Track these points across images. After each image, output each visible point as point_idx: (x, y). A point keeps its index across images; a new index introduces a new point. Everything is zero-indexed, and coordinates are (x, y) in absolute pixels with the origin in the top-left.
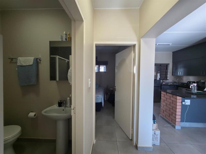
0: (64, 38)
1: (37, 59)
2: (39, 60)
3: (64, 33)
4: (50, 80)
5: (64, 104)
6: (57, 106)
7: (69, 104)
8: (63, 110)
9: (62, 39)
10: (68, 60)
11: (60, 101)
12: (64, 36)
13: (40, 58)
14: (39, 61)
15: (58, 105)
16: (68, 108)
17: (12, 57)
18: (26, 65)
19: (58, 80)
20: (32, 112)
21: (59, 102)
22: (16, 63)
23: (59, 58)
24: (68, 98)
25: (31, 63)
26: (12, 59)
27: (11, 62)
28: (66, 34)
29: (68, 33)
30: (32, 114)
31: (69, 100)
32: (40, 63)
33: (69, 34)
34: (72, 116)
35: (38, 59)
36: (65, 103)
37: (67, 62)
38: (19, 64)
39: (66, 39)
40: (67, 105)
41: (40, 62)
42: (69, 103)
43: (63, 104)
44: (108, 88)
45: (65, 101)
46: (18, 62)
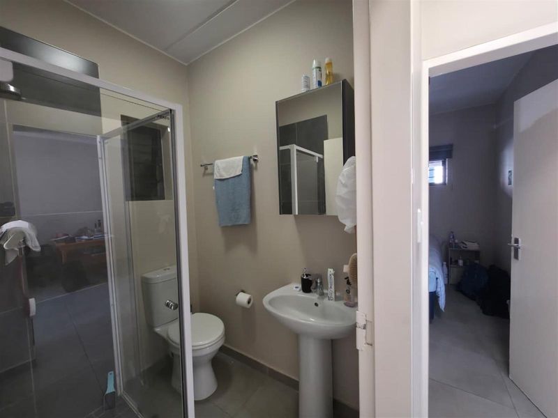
0: (315, 80)
1: (249, 158)
2: (255, 160)
3: (315, 64)
4: (280, 214)
5: (317, 285)
6: (298, 289)
7: (333, 289)
8: (316, 304)
9: (308, 86)
10: (321, 156)
11: (307, 275)
12: (315, 76)
13: (256, 156)
14: (254, 165)
15: (300, 286)
16: (331, 301)
17: (205, 162)
18: (228, 177)
19: (297, 213)
20: (243, 291)
21: (303, 279)
22: (212, 174)
23: (298, 151)
24: (329, 270)
25: (239, 172)
26: (205, 166)
27: (204, 174)
28: (319, 68)
29: (327, 60)
30: (243, 298)
31: (333, 277)
32: (256, 168)
33: (327, 64)
34: (360, 353)
35: (251, 157)
36: (321, 283)
37: (317, 161)
38: (217, 176)
39: (320, 83)
40: (325, 291)
41: (256, 165)
42: (333, 287)
43: (314, 284)
44: (456, 241)
45: (320, 276)
46: (216, 171)
